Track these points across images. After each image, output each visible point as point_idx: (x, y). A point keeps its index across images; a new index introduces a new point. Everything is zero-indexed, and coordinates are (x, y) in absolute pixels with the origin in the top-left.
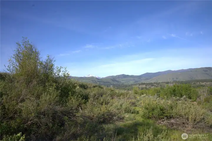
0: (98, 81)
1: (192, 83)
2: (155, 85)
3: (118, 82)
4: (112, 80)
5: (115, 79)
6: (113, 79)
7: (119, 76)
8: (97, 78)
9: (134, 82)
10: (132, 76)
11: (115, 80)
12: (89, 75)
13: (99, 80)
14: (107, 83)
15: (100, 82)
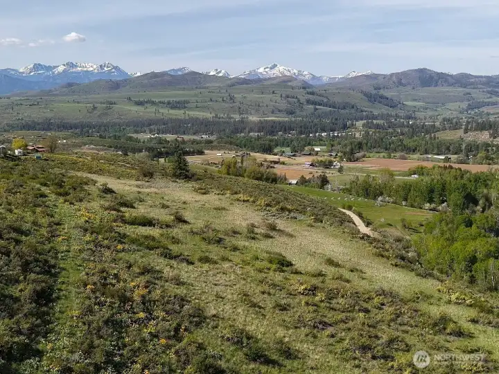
0: (308, 102)
4: (368, 96)
5: (382, 92)
6: (374, 92)
7: (400, 80)
8: (305, 86)
9: (464, 105)
10: (463, 81)
11: (382, 97)
12: (275, 66)
13: (312, 93)
14: (344, 108)
15: (314, 103)
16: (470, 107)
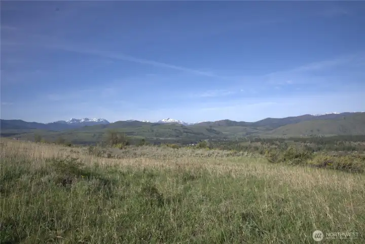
0: (184, 132)
1: (338, 143)
2: (278, 142)
3: (218, 133)
4: (208, 130)
5: (212, 128)
6: (209, 128)
7: (219, 124)
8: (182, 126)
9: (245, 133)
10: (242, 124)
11: (213, 130)
13: (185, 129)
14: (199, 134)
15: (187, 132)
16: (247, 134)
